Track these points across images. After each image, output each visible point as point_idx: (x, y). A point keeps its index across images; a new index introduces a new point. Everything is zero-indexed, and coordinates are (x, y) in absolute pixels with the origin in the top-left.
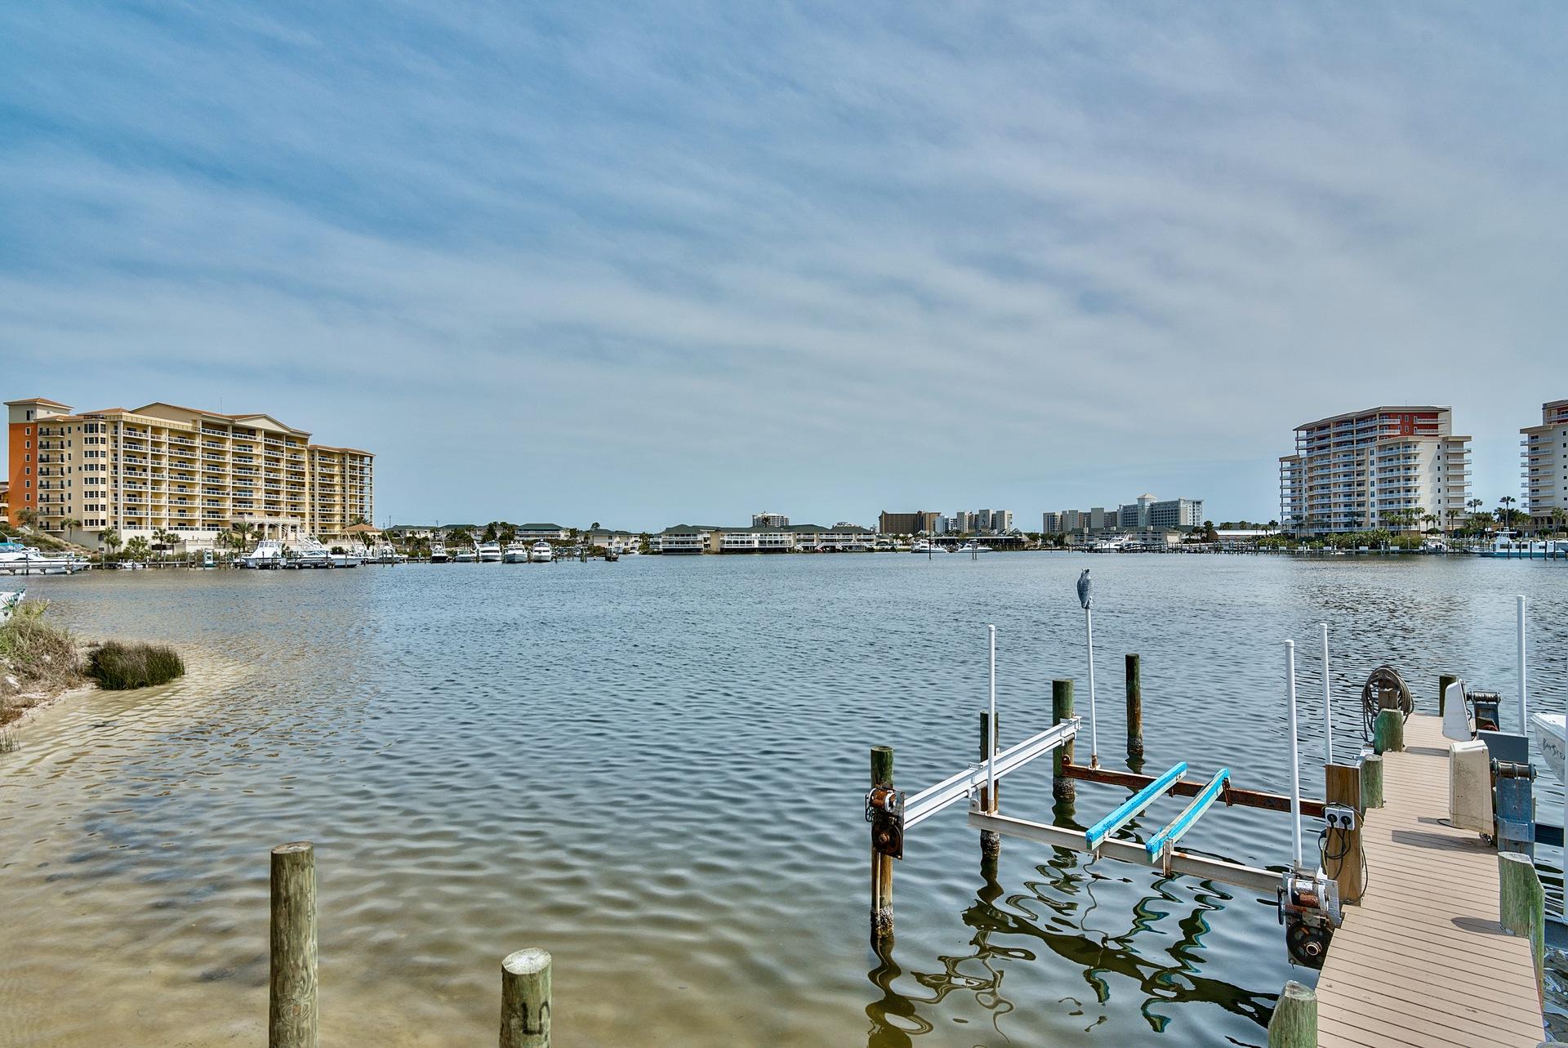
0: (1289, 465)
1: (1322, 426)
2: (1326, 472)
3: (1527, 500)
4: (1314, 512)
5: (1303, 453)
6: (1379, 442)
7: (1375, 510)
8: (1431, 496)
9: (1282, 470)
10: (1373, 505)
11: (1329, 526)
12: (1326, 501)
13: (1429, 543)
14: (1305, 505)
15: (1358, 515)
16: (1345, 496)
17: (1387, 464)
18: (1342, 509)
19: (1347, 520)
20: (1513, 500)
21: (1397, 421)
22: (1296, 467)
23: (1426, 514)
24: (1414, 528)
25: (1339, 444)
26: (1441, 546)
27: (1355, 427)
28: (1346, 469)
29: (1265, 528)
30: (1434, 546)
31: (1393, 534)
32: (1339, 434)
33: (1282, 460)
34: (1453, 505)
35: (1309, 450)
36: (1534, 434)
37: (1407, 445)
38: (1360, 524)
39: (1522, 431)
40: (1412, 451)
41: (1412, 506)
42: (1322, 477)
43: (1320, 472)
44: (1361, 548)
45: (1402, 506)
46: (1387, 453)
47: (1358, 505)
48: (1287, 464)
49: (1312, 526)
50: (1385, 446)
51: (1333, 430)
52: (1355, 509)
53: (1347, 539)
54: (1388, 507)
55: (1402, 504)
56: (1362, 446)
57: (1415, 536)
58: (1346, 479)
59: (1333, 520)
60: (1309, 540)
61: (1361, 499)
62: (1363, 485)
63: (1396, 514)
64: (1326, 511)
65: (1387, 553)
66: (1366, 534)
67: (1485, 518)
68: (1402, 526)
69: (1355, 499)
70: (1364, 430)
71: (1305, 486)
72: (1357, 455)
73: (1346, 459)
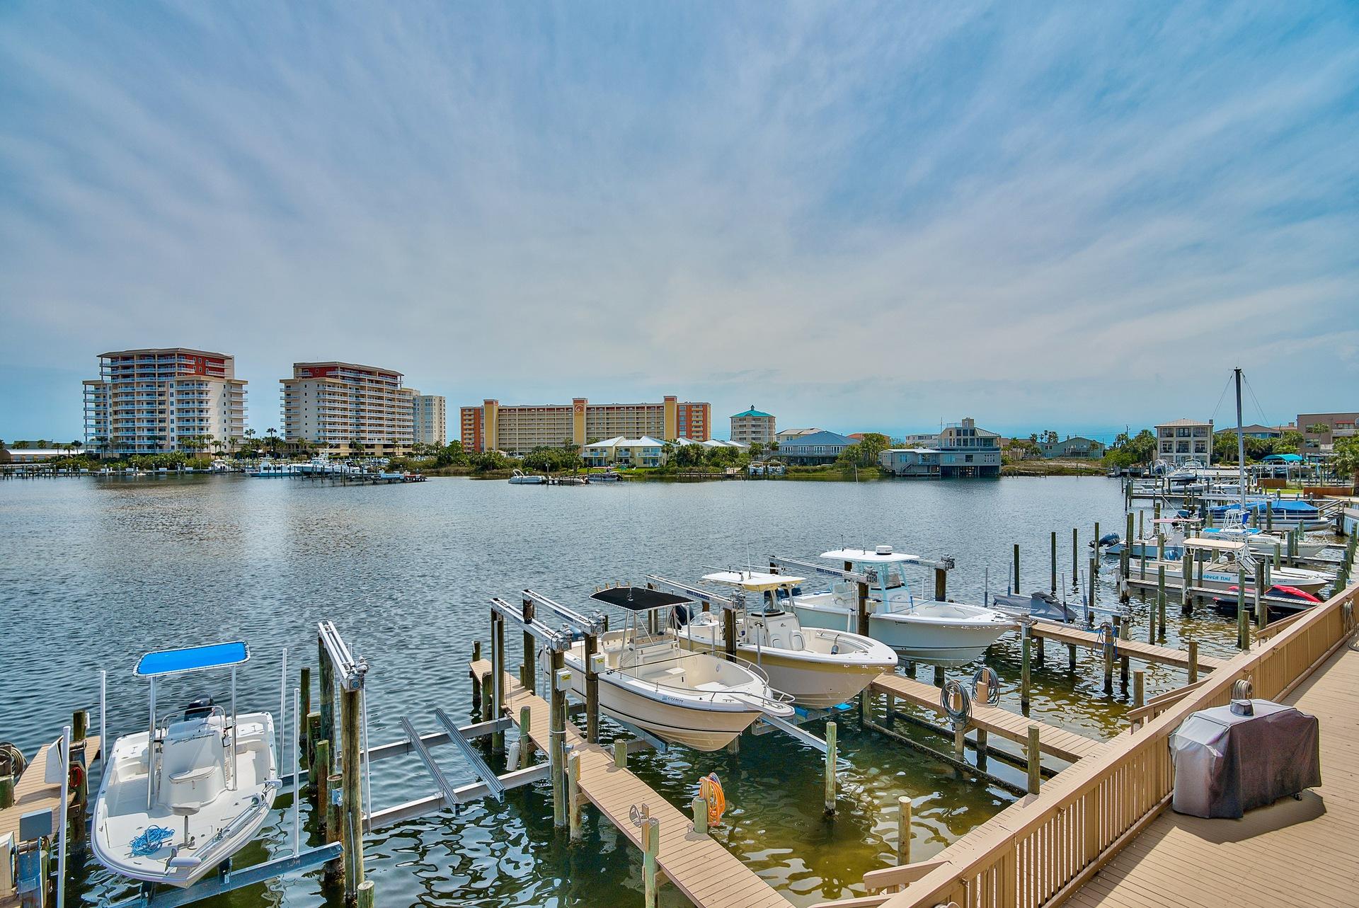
0: (93, 389)
1: (127, 357)
2: (130, 398)
3: (284, 431)
4: (119, 434)
5: (108, 379)
6: (177, 378)
7: (173, 434)
8: (219, 426)
9: (85, 392)
10: (172, 430)
11: (133, 447)
12: (130, 425)
13: (216, 465)
14: (110, 427)
15: (160, 438)
16: (148, 421)
17: (185, 397)
18: (146, 433)
19: (150, 443)
20: (275, 431)
21: (193, 362)
22: (101, 391)
23: (215, 440)
24: (206, 451)
25: (142, 375)
26: (224, 467)
27: (157, 362)
28: (148, 398)
29: (68, 448)
30: (219, 467)
31: (189, 456)
32: (142, 366)
33: (85, 383)
34: (235, 433)
35: (114, 377)
36: (288, 384)
37: (200, 383)
38: (161, 447)
39: (281, 381)
40: (204, 388)
41: (205, 433)
42: (127, 403)
43: (124, 398)
44: (161, 469)
45: (197, 433)
46: (184, 388)
47: (160, 430)
48: (91, 388)
49: (118, 446)
50: (183, 381)
51: (136, 362)
52: (157, 433)
53: (150, 460)
54: (186, 433)
55: (196, 431)
56: (163, 379)
57: (205, 458)
58: (149, 407)
59: (137, 442)
60: (114, 460)
61: (162, 425)
62: (164, 413)
63: (192, 439)
64: (130, 434)
65: (183, 473)
66: (166, 457)
67: (257, 444)
68: (197, 449)
69: (157, 424)
70: (165, 366)
71: (110, 410)
72: (159, 386)
73: (149, 389)
